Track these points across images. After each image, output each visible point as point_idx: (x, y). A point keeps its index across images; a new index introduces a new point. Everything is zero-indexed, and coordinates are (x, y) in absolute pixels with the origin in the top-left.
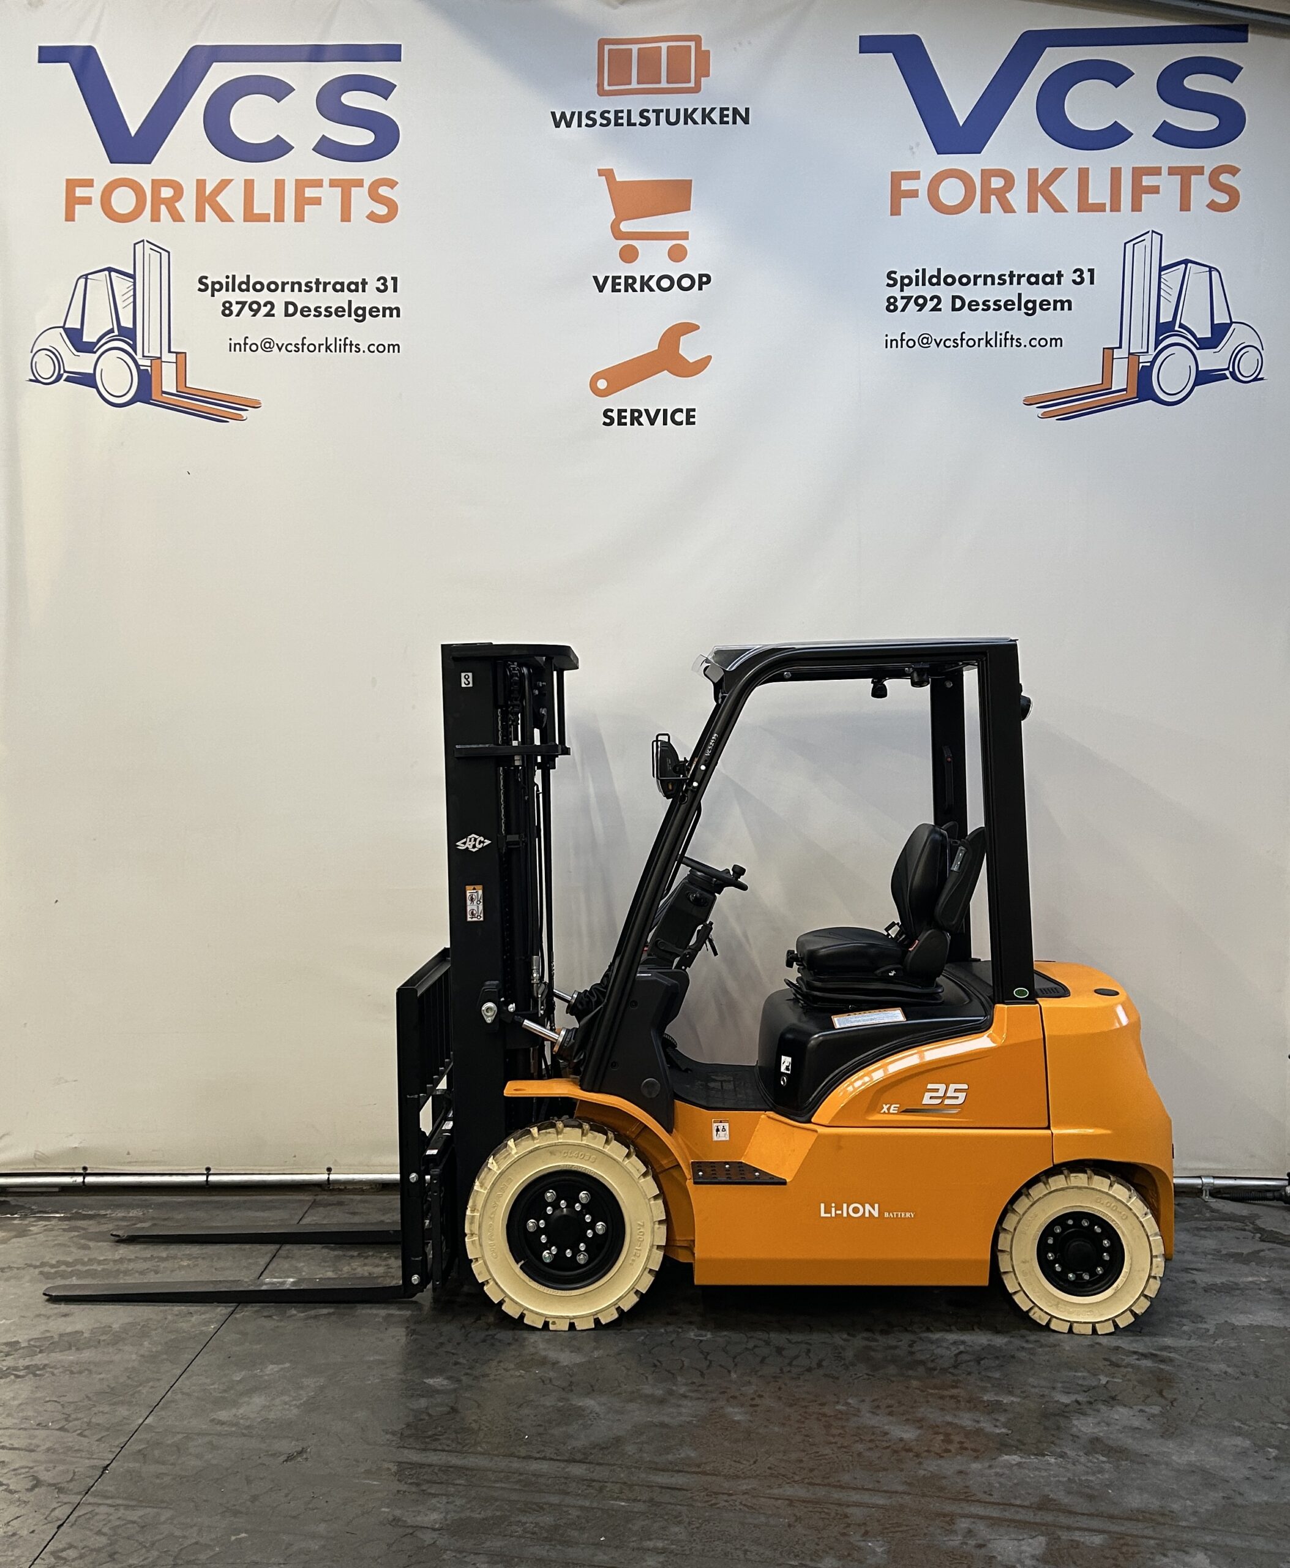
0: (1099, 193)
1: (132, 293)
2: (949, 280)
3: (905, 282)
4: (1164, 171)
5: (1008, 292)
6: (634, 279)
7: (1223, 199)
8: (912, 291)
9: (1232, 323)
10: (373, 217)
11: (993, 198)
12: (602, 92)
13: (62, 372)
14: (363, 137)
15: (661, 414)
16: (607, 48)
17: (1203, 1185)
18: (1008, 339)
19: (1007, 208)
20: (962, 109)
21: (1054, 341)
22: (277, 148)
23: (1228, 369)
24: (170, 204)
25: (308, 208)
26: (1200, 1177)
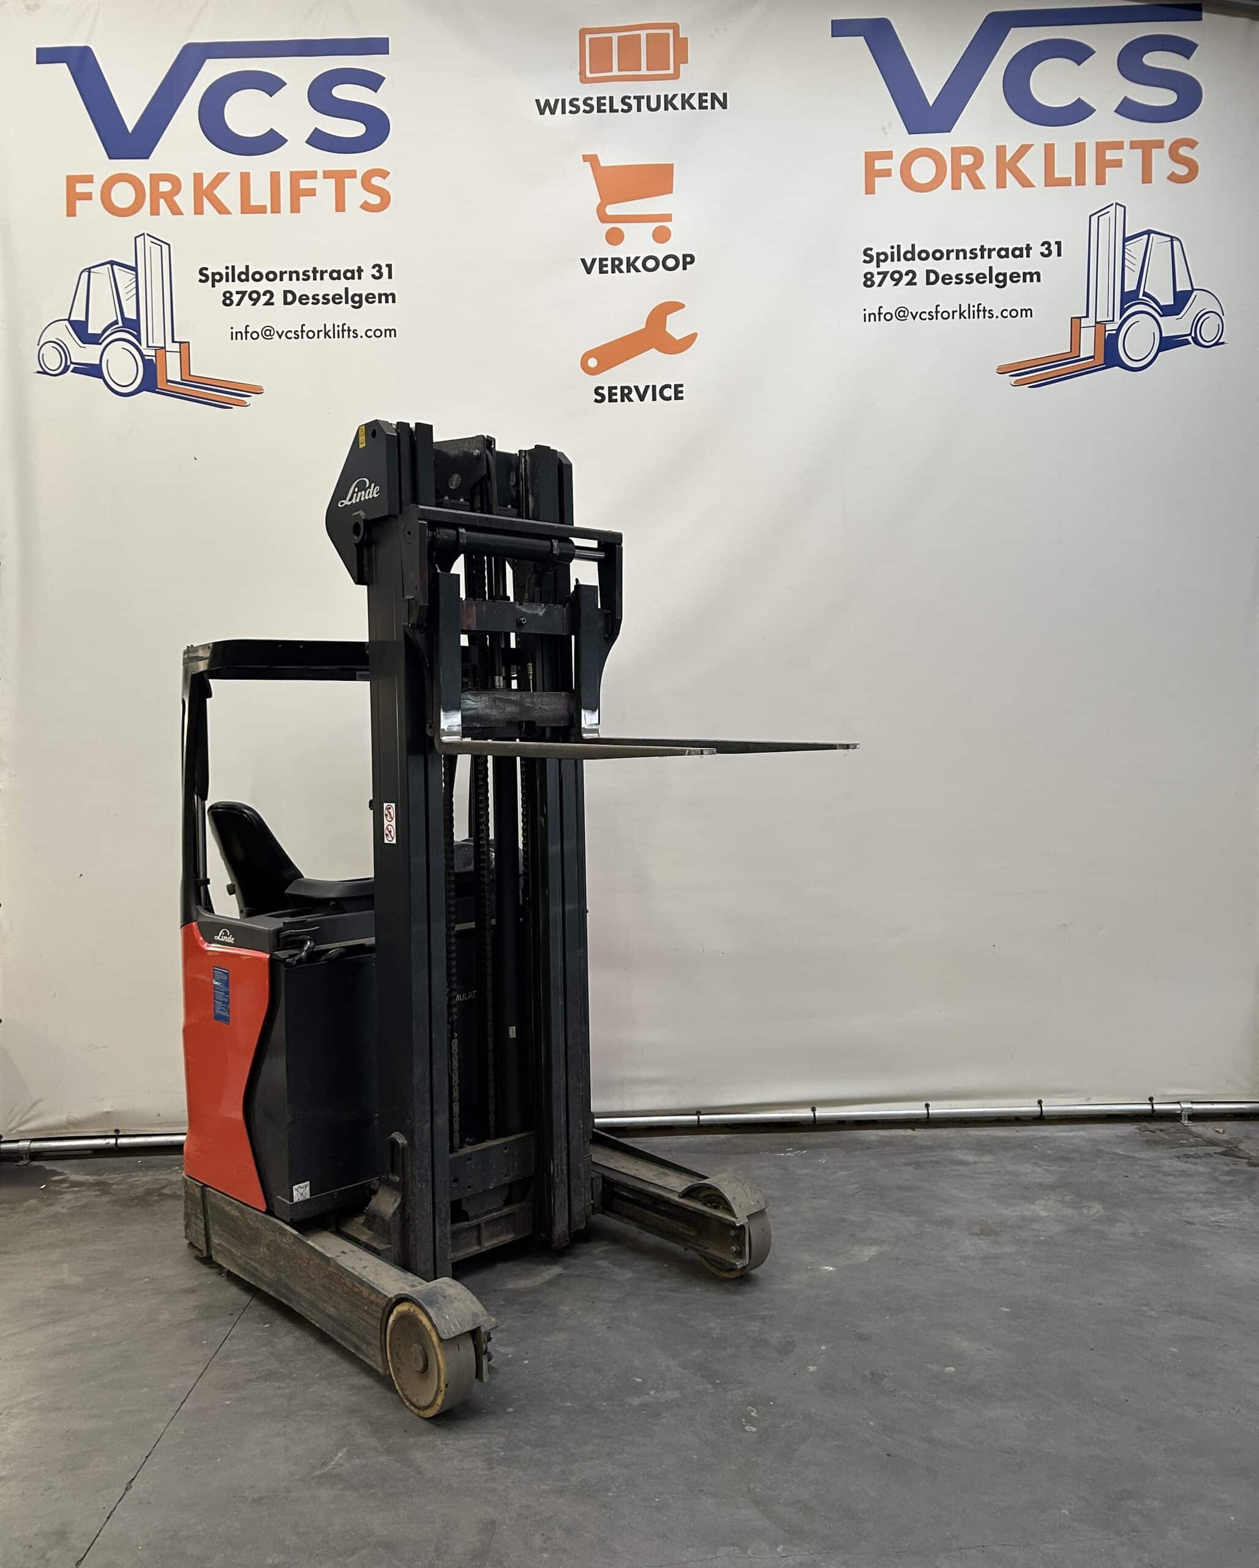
0: (1065, 167)
1: (134, 285)
2: (924, 256)
3: (881, 258)
4: (1127, 145)
5: (979, 266)
6: (620, 261)
7: (1182, 170)
8: (888, 266)
9: (1193, 290)
10: (366, 206)
11: (964, 176)
12: (584, 79)
13: (69, 363)
14: (355, 129)
15: (650, 391)
16: (588, 37)
18: (981, 311)
19: (977, 184)
20: (931, 89)
21: (1024, 312)
22: (271, 142)
23: (1190, 334)
24: (169, 198)
25: (303, 200)
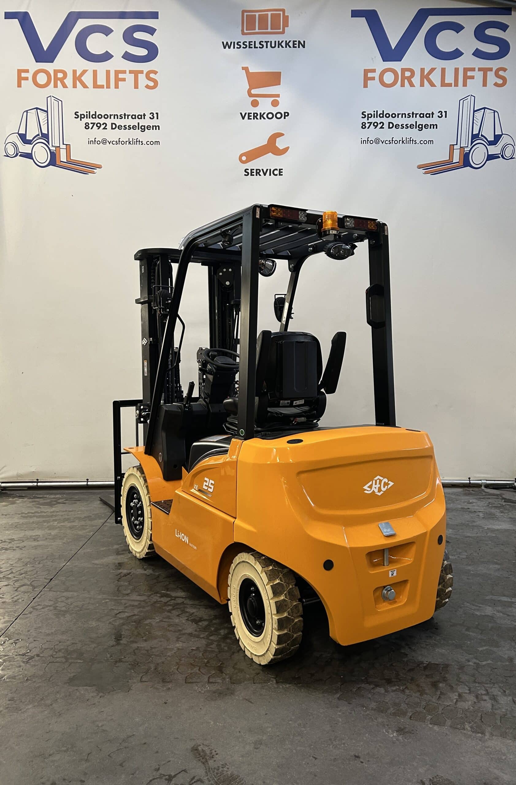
0: (450, 78)
1: (46, 118)
2: (388, 116)
3: (369, 116)
4: (477, 69)
5: (411, 121)
6: (257, 114)
7: (500, 81)
8: (372, 120)
9: (502, 134)
10: (147, 87)
11: (406, 81)
12: (243, 33)
13: (18, 152)
14: (143, 52)
15: (269, 171)
16: (245, 14)
17: (482, 483)
18: (411, 141)
19: (412, 85)
20: (393, 43)
21: (430, 142)
22: (106, 57)
23: (500, 154)
24: (62, 80)
25: (120, 83)
26: (481, 480)
